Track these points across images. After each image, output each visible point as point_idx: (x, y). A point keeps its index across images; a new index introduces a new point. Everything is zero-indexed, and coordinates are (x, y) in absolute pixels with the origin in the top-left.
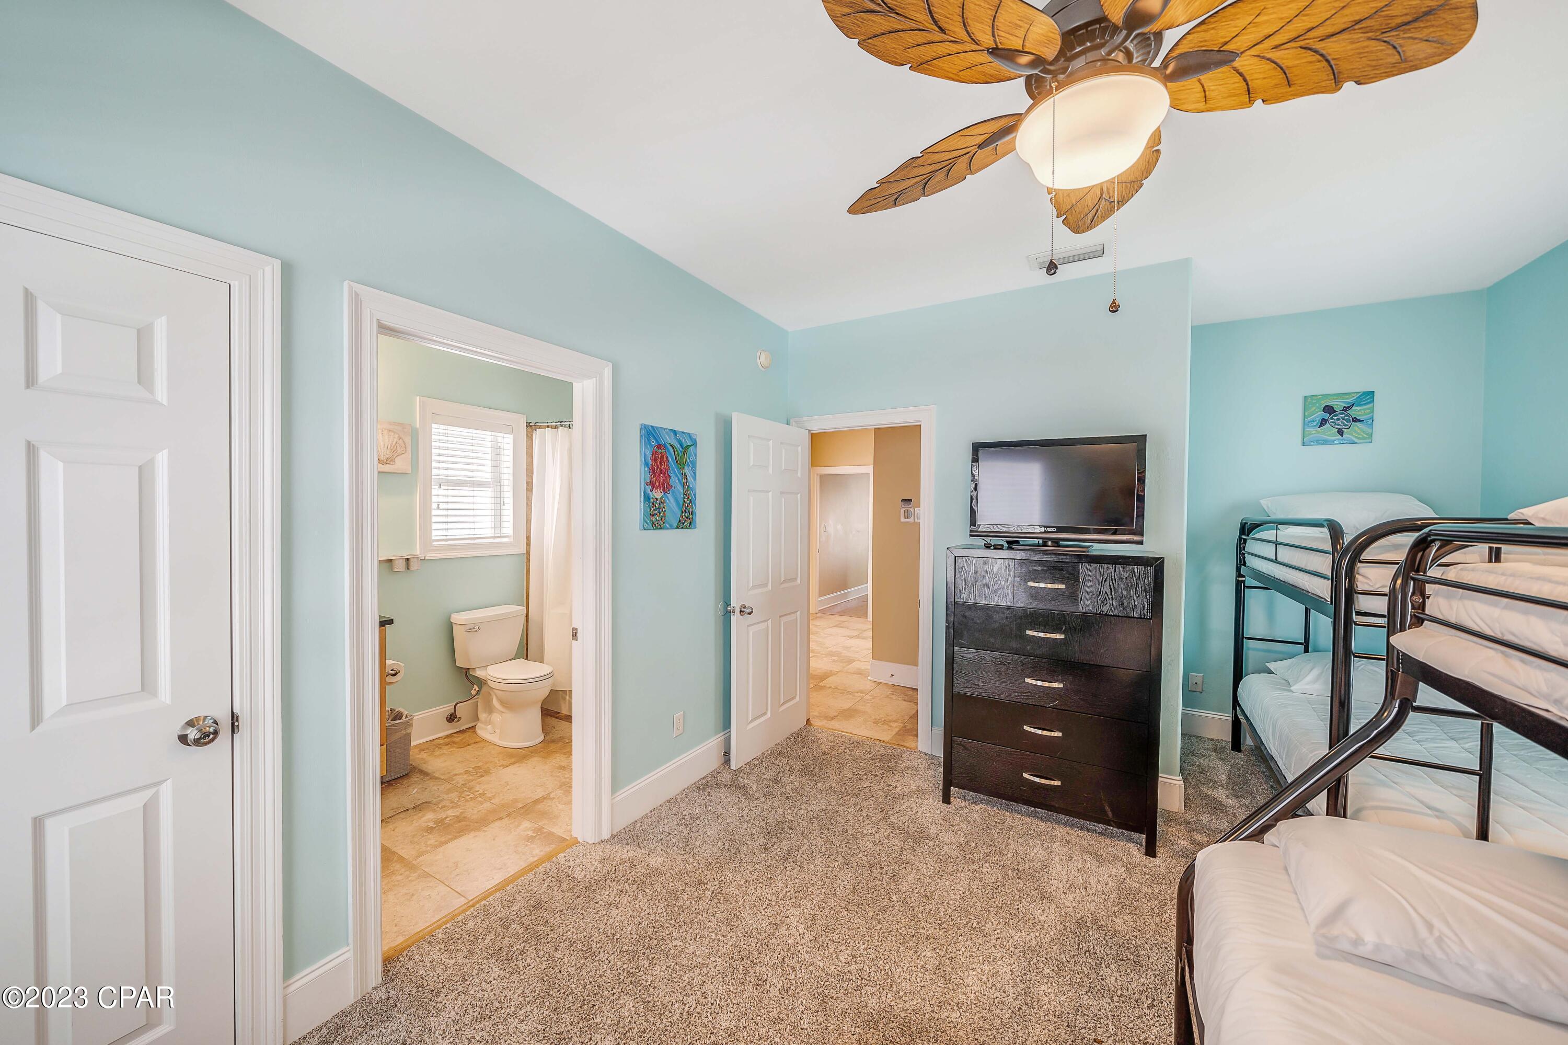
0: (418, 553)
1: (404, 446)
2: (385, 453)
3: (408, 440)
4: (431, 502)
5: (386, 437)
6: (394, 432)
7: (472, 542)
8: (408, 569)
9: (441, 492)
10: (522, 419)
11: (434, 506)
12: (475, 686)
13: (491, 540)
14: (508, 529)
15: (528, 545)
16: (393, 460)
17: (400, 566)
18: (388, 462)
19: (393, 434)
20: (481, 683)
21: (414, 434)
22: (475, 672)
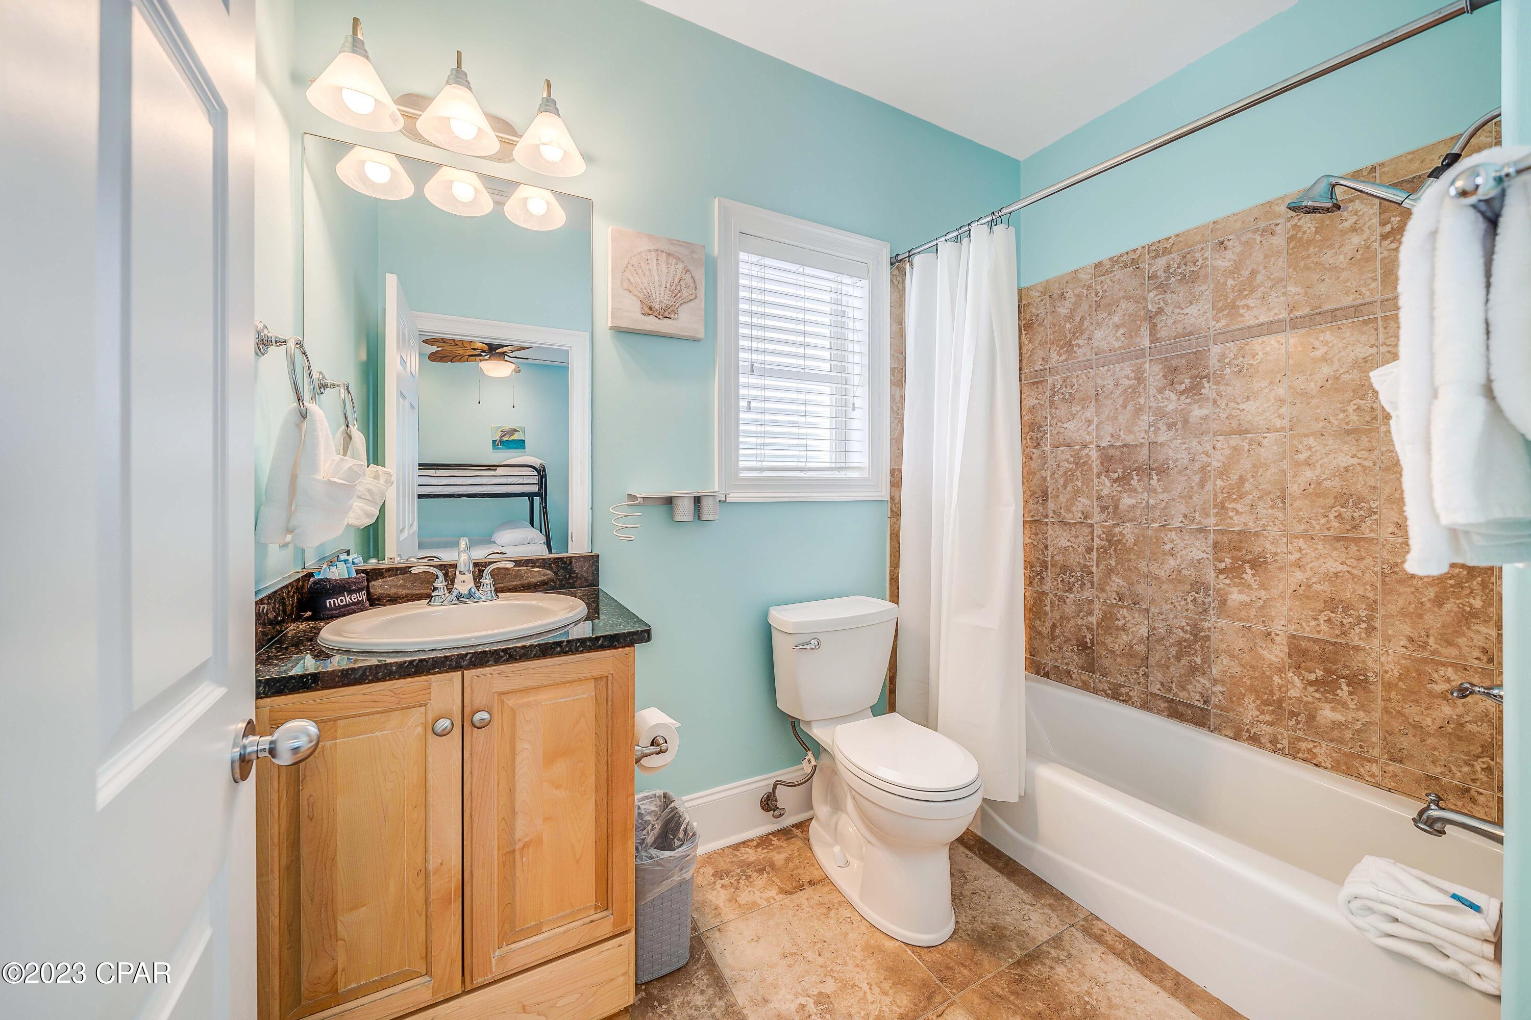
0: (717, 489)
1: (692, 285)
2: (661, 298)
3: (699, 274)
4: (737, 397)
5: (663, 266)
6: (678, 259)
7: (802, 475)
8: (699, 518)
9: (753, 380)
10: (885, 250)
11: (743, 404)
12: (809, 753)
13: (833, 474)
14: (860, 456)
15: (896, 483)
16: (675, 312)
17: (684, 510)
18: (666, 314)
19: (674, 261)
20: (818, 749)
21: (711, 267)
22: (811, 729)
